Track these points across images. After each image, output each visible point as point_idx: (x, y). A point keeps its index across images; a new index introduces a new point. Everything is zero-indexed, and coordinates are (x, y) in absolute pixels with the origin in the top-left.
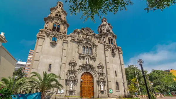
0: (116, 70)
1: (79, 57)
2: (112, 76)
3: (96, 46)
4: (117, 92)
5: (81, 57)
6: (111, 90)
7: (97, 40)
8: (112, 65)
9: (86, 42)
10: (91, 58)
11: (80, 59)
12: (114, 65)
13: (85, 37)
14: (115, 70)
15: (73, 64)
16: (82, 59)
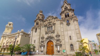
0: (71, 35)
1: (45, 33)
2: (67, 40)
3: (55, 24)
4: (71, 52)
5: (46, 33)
6: (64, 50)
7: (55, 20)
8: (67, 32)
9: (49, 24)
10: (51, 32)
11: (46, 34)
12: (69, 32)
13: (48, 22)
14: (69, 35)
15: (43, 38)
16: (47, 34)
